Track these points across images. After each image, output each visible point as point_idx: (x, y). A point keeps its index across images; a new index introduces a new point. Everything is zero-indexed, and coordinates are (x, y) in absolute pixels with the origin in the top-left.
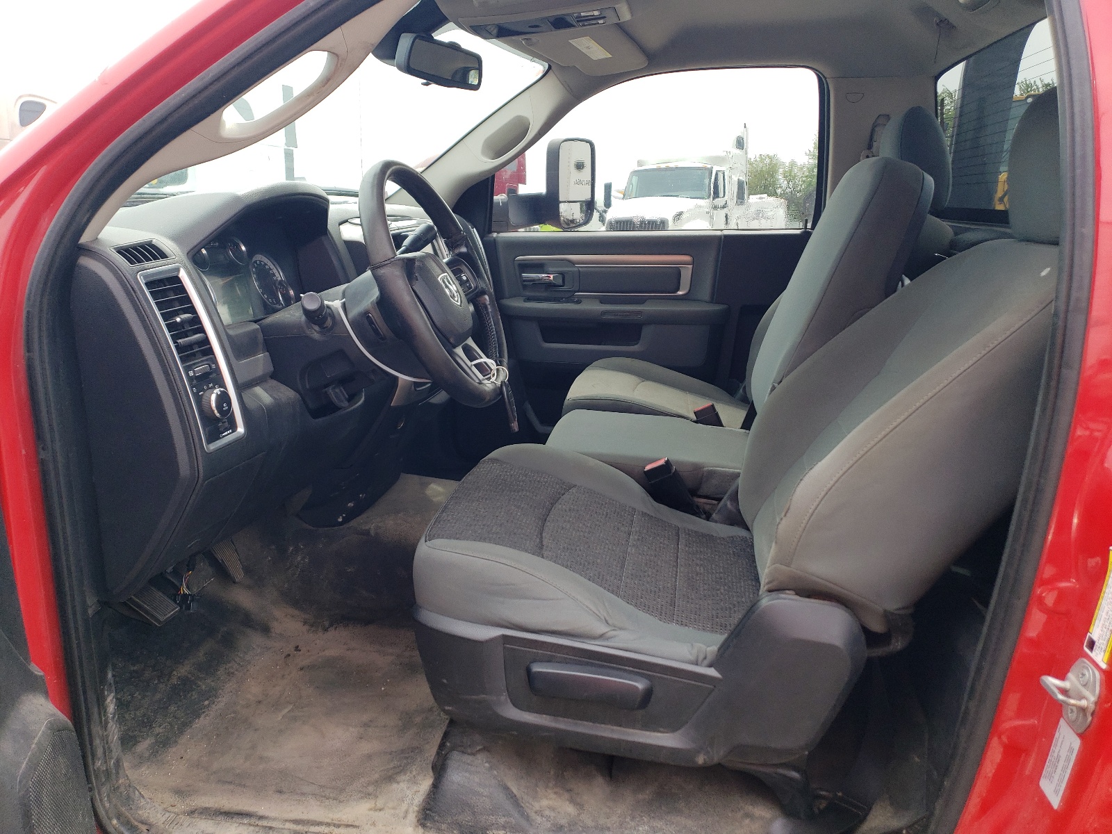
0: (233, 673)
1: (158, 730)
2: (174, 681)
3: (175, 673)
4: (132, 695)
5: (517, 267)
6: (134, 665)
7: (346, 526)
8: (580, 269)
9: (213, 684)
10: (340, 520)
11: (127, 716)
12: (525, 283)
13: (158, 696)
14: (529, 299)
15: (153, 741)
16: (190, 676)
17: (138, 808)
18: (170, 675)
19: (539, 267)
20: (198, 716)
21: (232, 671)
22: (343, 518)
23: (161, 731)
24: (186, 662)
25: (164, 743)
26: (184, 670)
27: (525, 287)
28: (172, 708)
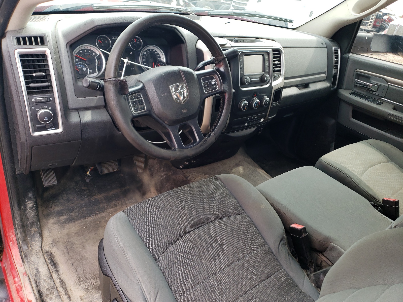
0: (117, 206)
1: (73, 214)
2: (92, 199)
3: (95, 196)
4: (74, 198)
5: (355, 75)
6: (85, 187)
7: (182, 170)
8: (390, 86)
9: (106, 206)
10: (181, 167)
11: (66, 205)
12: (356, 84)
13: (82, 202)
14: (353, 94)
15: (68, 217)
16: (99, 200)
17: (34, 241)
18: (93, 196)
19: (367, 78)
20: (90, 216)
21: (117, 204)
22: (182, 167)
23: (73, 215)
24: (103, 194)
25: (71, 220)
26: (99, 197)
27: (356, 86)
28: (84, 209)
